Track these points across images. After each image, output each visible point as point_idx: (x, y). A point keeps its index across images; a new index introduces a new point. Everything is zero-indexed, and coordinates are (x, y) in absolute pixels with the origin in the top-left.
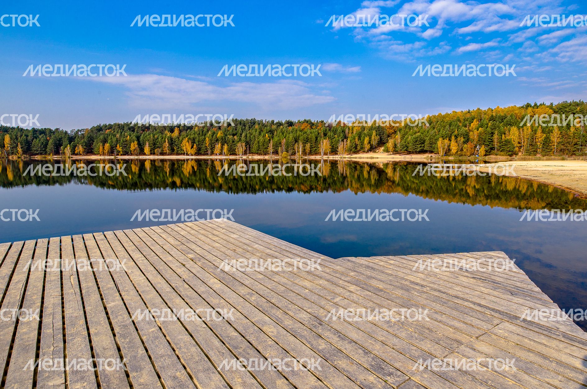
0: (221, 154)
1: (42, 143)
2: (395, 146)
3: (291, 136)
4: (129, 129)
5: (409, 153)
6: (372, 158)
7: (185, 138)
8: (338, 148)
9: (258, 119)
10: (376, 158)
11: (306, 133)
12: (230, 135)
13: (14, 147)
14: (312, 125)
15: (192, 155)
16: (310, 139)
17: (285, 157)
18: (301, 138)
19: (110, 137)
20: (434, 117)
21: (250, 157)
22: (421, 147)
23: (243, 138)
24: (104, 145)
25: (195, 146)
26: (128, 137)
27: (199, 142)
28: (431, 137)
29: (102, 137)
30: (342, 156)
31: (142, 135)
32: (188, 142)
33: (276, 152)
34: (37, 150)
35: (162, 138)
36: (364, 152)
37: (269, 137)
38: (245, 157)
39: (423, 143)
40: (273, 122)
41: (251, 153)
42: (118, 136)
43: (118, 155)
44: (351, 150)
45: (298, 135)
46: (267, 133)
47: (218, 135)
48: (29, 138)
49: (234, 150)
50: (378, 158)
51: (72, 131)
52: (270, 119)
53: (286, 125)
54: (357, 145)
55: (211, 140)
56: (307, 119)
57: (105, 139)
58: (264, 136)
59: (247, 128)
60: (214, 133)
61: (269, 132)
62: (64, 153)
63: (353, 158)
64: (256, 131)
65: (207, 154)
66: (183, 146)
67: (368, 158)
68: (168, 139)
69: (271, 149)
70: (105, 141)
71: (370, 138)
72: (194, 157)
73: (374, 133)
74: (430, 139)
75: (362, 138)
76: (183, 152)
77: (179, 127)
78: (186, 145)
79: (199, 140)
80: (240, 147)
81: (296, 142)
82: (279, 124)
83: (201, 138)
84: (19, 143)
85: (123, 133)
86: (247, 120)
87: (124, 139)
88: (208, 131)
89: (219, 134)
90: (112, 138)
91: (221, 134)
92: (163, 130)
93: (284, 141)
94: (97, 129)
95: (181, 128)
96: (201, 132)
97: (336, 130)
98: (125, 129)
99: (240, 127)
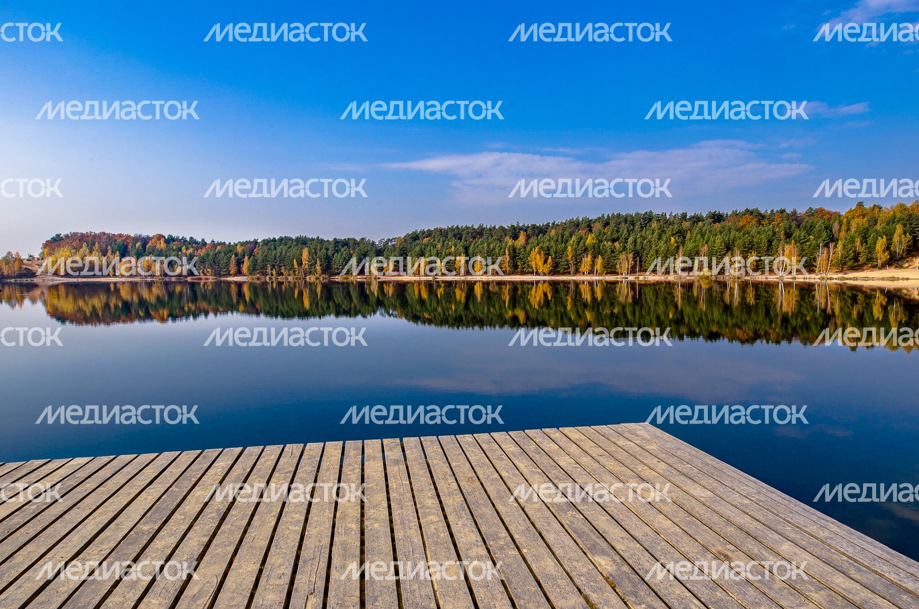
0: (591, 272)
1: (345, 258)
3: (719, 241)
4: (455, 236)
6: (893, 279)
7: (534, 247)
8: (815, 261)
9: (657, 211)
11: (748, 233)
12: (608, 241)
13: (313, 265)
14: (760, 218)
15: (545, 274)
16: (757, 243)
17: (707, 278)
18: (738, 242)
19: (428, 249)
21: (641, 278)
23: (629, 245)
25: (550, 260)
26: (453, 247)
27: (556, 253)
29: (417, 248)
30: (823, 275)
31: (472, 244)
32: (540, 254)
34: (338, 269)
35: (501, 249)
36: (874, 267)
37: (676, 242)
38: (631, 278)
40: (684, 216)
41: (644, 270)
42: (439, 246)
44: (845, 264)
45: (732, 236)
46: (673, 235)
47: (588, 242)
48: (330, 252)
49: (614, 266)
50: (908, 279)
51: (380, 242)
52: (679, 212)
53: (710, 220)
54: (859, 253)
55: (576, 250)
56: (751, 208)
57: (422, 252)
58: (667, 242)
59: (637, 227)
60: (581, 238)
61: (677, 233)
63: (850, 279)
64: (653, 233)
65: (569, 273)
66: (532, 260)
67: (883, 279)
68: (509, 250)
70: (421, 256)
71: (889, 240)
72: (547, 278)
73: (899, 229)
75: (870, 241)
76: (530, 270)
77: (526, 231)
78: (536, 259)
79: (556, 250)
80: (625, 261)
81: (728, 251)
82: (697, 219)
83: (559, 246)
84: (318, 259)
85: (446, 242)
86: (637, 214)
87: (447, 251)
88: (571, 236)
89: (590, 240)
90: (430, 250)
91: (593, 239)
92: (502, 236)
93: (704, 250)
94: (412, 238)
95: (529, 231)
96: (560, 237)
97: (811, 226)
98: (449, 237)
99: (624, 227)
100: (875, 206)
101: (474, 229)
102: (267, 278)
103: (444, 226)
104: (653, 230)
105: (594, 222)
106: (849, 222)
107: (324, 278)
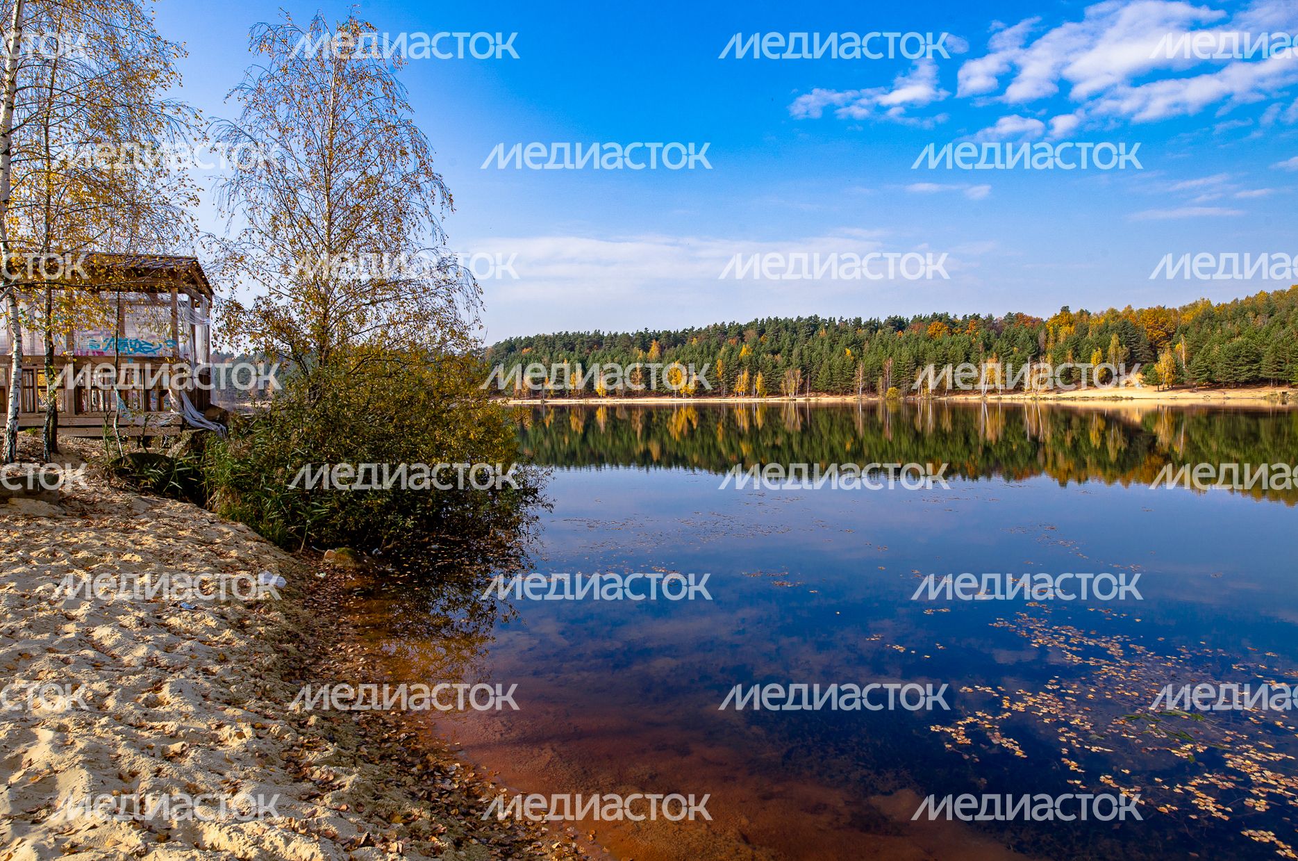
0: (748, 393)
2: (1177, 370)
3: (906, 354)
4: (565, 345)
5: (1214, 385)
6: (1116, 399)
7: (673, 360)
9: (824, 315)
10: (1127, 399)
11: (940, 344)
12: (767, 353)
14: (951, 325)
15: (688, 396)
16: (952, 356)
17: (894, 399)
18: (930, 355)
20: (1281, 294)
21: (812, 400)
22: (1249, 370)
23: (795, 358)
26: (566, 361)
27: (701, 368)
28: (1280, 345)
30: (1034, 395)
31: (591, 357)
33: (871, 389)
37: (853, 355)
38: (801, 400)
39: (1255, 362)
40: (858, 321)
41: (816, 391)
42: (546, 360)
43: (546, 397)
45: (921, 349)
46: (848, 346)
47: (742, 354)
49: (778, 385)
50: (1132, 399)
52: (849, 316)
53: (891, 328)
55: (727, 365)
56: (939, 312)
58: (843, 353)
59: (801, 336)
60: (732, 350)
61: (852, 343)
63: (1064, 399)
64: (822, 345)
65: (719, 395)
67: (1105, 399)
69: (860, 382)
71: (1105, 352)
72: (691, 401)
73: (1114, 340)
74: (1276, 351)
75: (1083, 353)
77: (657, 340)
79: (702, 364)
80: (792, 379)
81: (918, 365)
82: (874, 326)
83: (706, 360)
85: (555, 354)
86: (799, 319)
88: (719, 346)
89: (744, 351)
91: (748, 350)
92: (628, 347)
93: (889, 364)
94: (506, 349)
95: (663, 341)
96: (705, 348)
97: (1013, 336)
98: (557, 346)
99: (785, 336)
100: (1082, 311)
101: (589, 337)
103: (549, 333)
104: (823, 340)
105: (745, 330)
106: (1056, 333)
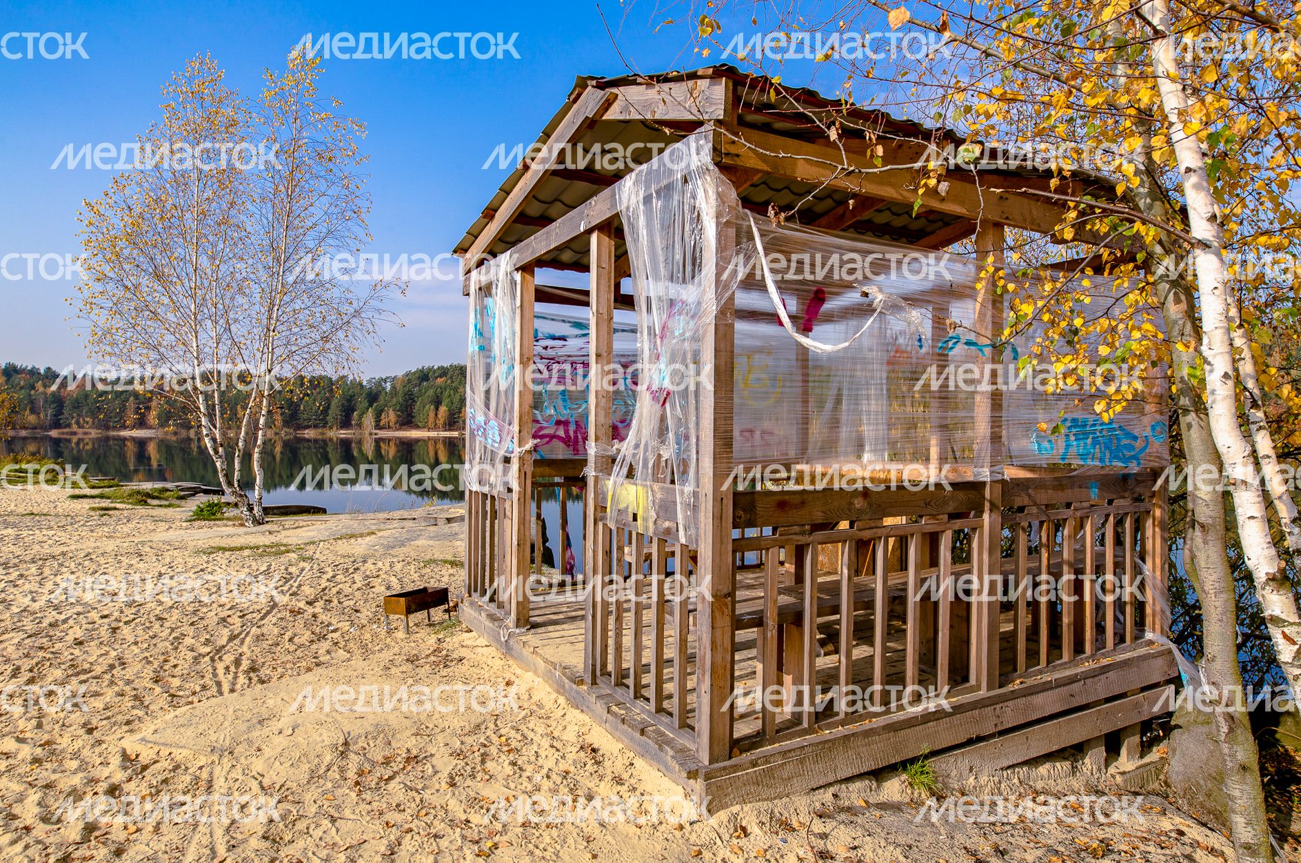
19: (447, 393)
24: (437, 409)
29: (431, 392)
34: (309, 420)
48: (296, 395)
51: (369, 381)
57: (438, 397)
62: (360, 425)
70: (437, 403)
90: (451, 395)
94: (419, 377)
102: (192, 433)
107: (286, 433)
